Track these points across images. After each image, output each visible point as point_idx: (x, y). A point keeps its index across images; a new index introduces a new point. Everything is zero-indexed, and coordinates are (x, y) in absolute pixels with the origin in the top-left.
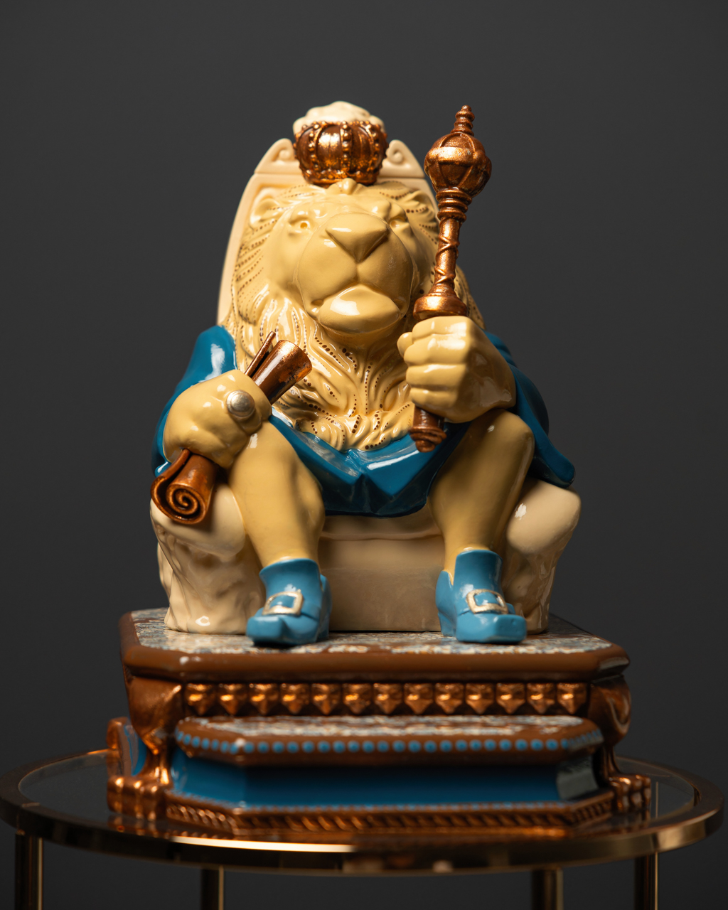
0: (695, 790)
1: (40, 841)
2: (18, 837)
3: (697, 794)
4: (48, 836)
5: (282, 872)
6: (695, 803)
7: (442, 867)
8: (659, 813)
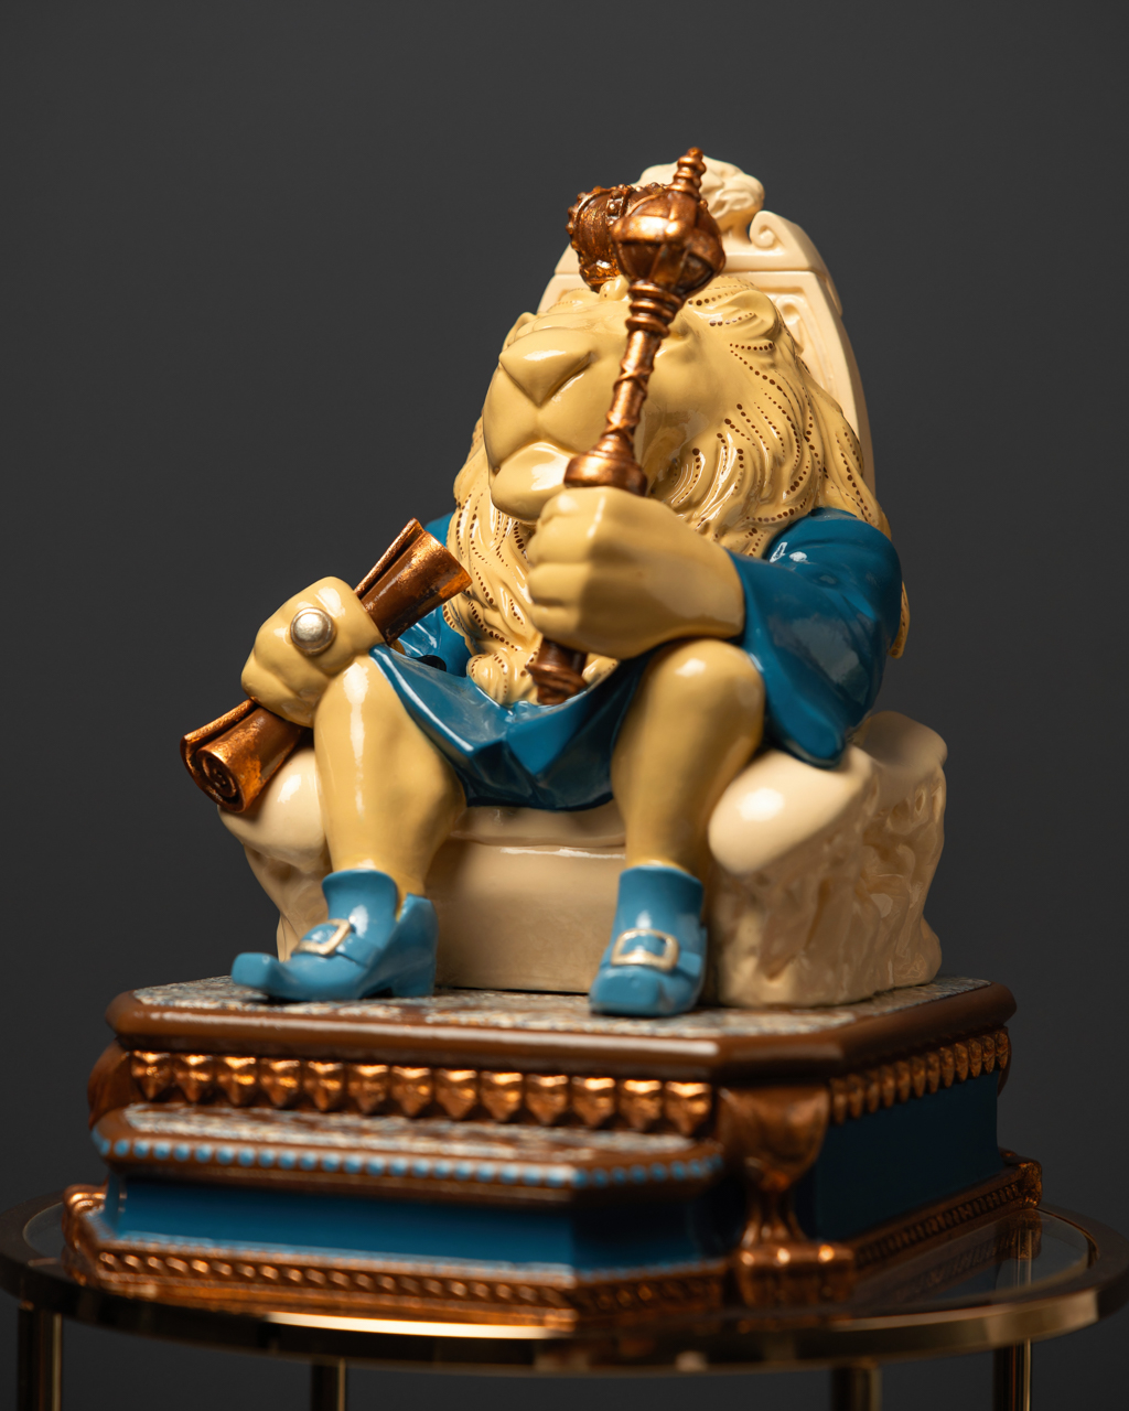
0: (1089, 1242)
1: (57, 1321)
2: (23, 1313)
3: (1092, 1249)
4: (69, 1311)
5: (439, 1370)
6: (1090, 1263)
7: (690, 1363)
8: (1032, 1278)
